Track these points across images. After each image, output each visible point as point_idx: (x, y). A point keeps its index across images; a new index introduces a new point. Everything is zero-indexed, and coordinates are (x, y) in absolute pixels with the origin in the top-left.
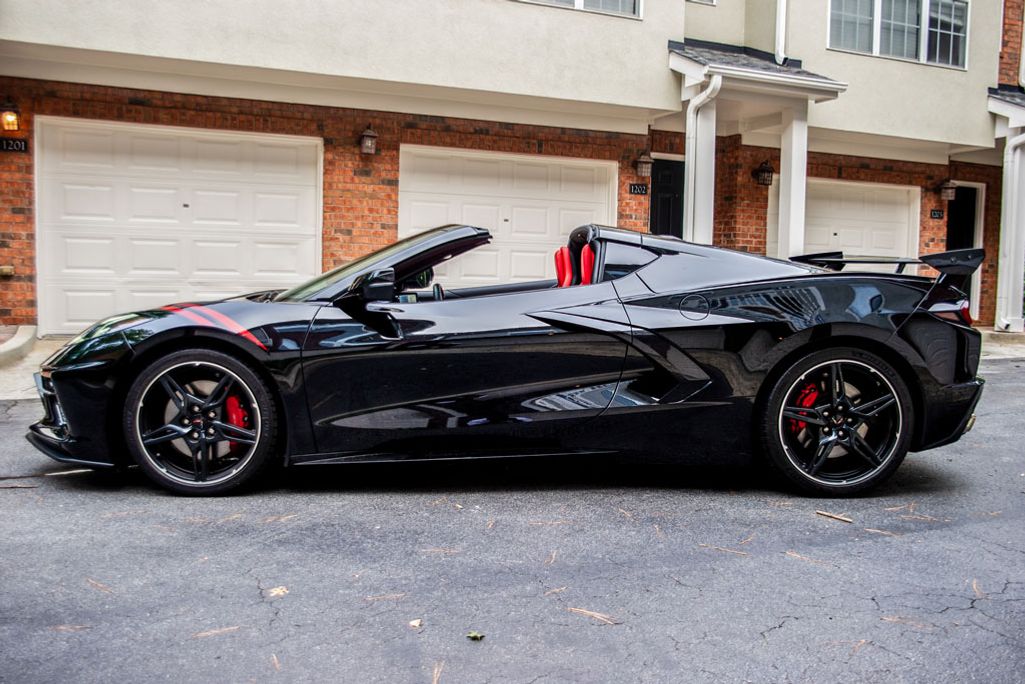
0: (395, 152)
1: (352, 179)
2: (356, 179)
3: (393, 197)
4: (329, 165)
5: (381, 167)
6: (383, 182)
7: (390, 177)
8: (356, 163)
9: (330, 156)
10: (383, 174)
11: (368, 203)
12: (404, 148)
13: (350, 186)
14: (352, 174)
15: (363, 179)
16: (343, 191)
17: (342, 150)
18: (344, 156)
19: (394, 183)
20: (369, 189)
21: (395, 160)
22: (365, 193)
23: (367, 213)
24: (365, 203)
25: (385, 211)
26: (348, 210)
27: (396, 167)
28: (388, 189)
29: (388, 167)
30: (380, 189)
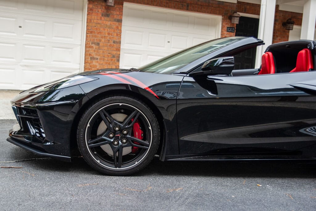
0: (121, 6)
1: (101, 18)
2: (103, 18)
3: (119, 28)
4: (90, 11)
5: (115, 13)
6: (115, 20)
7: (118, 18)
8: (103, 10)
9: (91, 6)
10: (115, 16)
11: (108, 30)
12: (126, 4)
13: (100, 21)
14: (101, 15)
15: (106, 18)
16: (96, 23)
17: (96, 3)
18: (97, 7)
19: (120, 21)
20: (109, 23)
21: (121, 10)
22: (107, 25)
23: (107, 35)
24: (106, 30)
25: (115, 35)
26: (98, 33)
27: (121, 13)
28: (117, 24)
29: (118, 13)
30: (114, 23)
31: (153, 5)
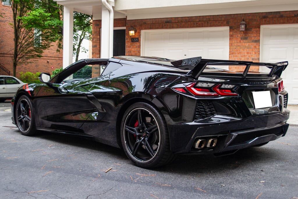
0: (258, 29)
1: (240, 41)
2: (242, 41)
3: (257, 47)
4: (231, 37)
5: (252, 35)
6: (253, 42)
7: (256, 39)
8: (242, 35)
9: (231, 33)
10: (253, 38)
11: (246, 50)
12: (263, 27)
13: (239, 44)
14: (240, 39)
15: (245, 41)
16: (236, 46)
17: (236, 30)
18: (237, 33)
19: (258, 41)
20: (247, 45)
21: (258, 32)
22: (245, 46)
23: (246, 54)
24: (245, 50)
25: (254, 53)
26: (239, 53)
27: (258, 35)
28: (255, 44)
29: (255, 35)
30: (252, 44)
31: (290, 23)
